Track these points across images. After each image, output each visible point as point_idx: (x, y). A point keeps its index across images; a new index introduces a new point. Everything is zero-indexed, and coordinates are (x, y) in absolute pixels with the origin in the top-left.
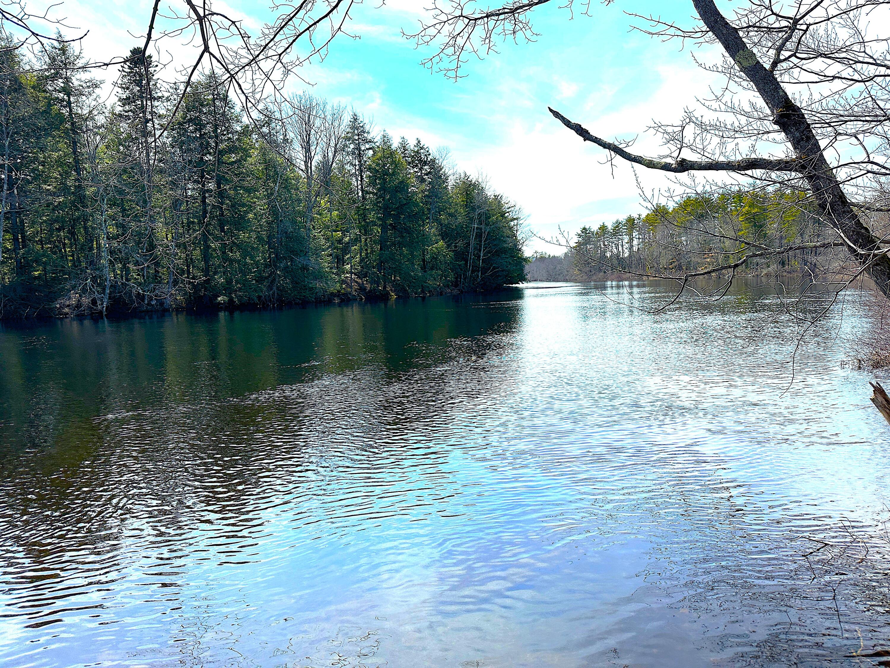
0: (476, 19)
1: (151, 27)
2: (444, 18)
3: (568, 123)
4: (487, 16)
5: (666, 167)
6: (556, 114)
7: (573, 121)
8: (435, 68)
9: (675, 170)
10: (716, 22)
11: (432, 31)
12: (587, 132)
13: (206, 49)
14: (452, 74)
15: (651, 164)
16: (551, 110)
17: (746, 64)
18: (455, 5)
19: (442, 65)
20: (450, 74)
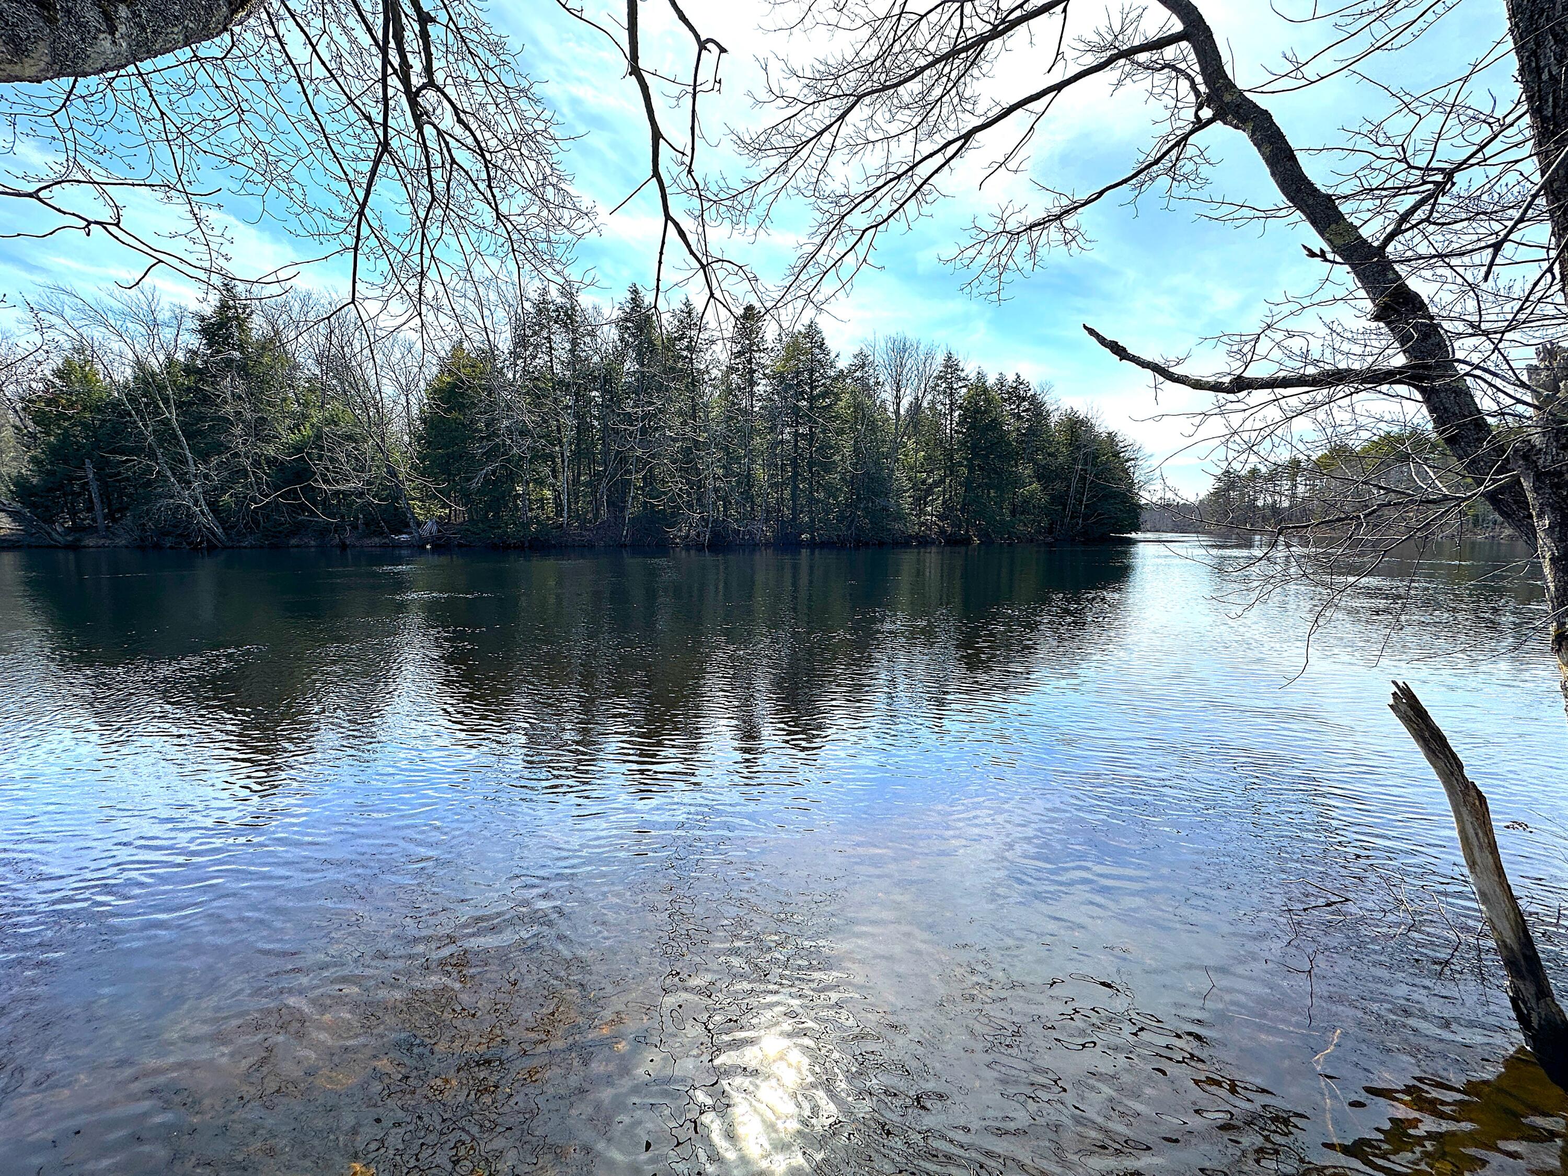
0: (1018, 233)
1: (658, 280)
2: (984, 236)
3: (1102, 341)
4: (1030, 228)
5: (1216, 387)
6: (1091, 332)
7: (1109, 338)
8: (975, 292)
9: (1228, 391)
10: (1299, 190)
11: (972, 252)
12: (1124, 350)
13: (712, 295)
14: (995, 297)
15: (1198, 385)
16: (1085, 326)
17: (1339, 242)
18: (998, 220)
19: (982, 289)
20: (991, 297)
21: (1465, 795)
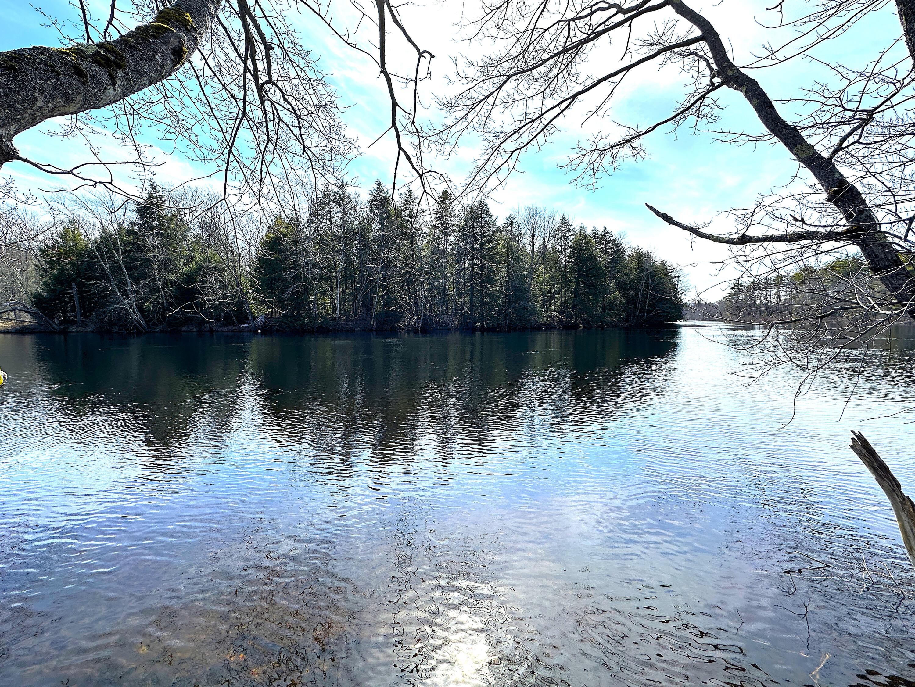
0: (605, 150)
1: (394, 183)
2: (584, 152)
3: (658, 213)
4: (612, 147)
5: (730, 241)
6: (651, 208)
7: (662, 211)
9: (736, 243)
11: (577, 162)
12: (671, 219)
13: (425, 191)
14: (591, 187)
15: (717, 240)
16: (647, 205)
18: (592, 143)
19: (584, 183)
20: (589, 187)
21: (903, 504)
